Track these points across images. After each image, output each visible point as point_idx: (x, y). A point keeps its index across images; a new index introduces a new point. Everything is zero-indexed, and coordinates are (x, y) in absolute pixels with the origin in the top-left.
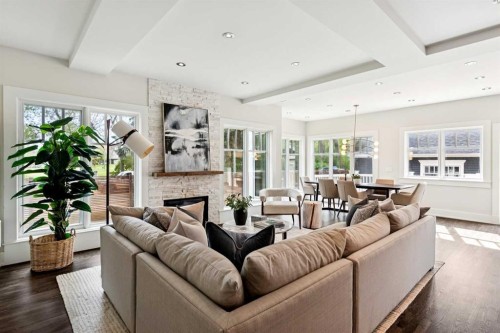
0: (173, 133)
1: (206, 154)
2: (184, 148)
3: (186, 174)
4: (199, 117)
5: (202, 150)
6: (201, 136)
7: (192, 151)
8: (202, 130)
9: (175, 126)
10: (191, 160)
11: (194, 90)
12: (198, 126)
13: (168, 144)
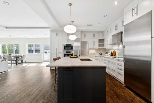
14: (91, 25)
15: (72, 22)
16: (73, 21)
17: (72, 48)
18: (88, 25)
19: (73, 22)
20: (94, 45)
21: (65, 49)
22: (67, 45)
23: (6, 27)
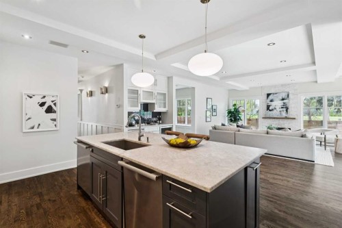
0: (270, 103)
1: (287, 111)
2: (275, 109)
3: (274, 118)
4: (284, 95)
5: (285, 109)
6: (284, 103)
7: (279, 110)
8: (284, 101)
9: (271, 101)
10: (278, 113)
11: (282, 85)
12: (283, 99)
13: (268, 107)
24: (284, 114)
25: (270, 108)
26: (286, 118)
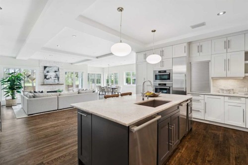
3: (51, 85)
5: (57, 78)
7: (53, 78)
8: (57, 73)
9: (48, 72)
10: (53, 81)
11: (54, 62)
12: (56, 72)
13: (45, 77)
14: (203, 24)
15: (153, 31)
16: (153, 29)
17: (169, 77)
18: (193, 27)
19: (155, 31)
20: (227, 68)
21: (156, 79)
22: (160, 72)
23: (97, 57)
24: (57, 82)
25: (47, 77)
26: (58, 84)
